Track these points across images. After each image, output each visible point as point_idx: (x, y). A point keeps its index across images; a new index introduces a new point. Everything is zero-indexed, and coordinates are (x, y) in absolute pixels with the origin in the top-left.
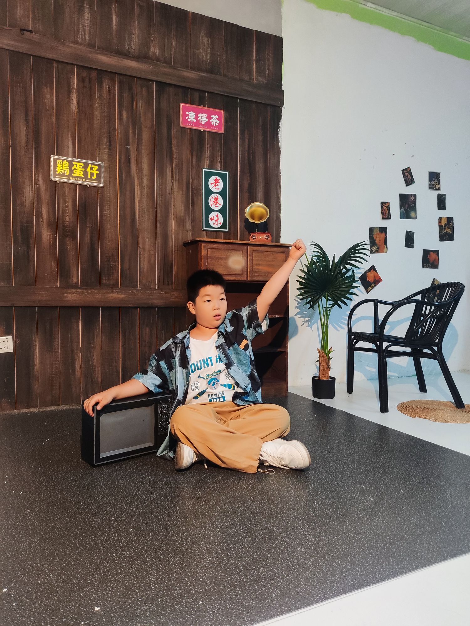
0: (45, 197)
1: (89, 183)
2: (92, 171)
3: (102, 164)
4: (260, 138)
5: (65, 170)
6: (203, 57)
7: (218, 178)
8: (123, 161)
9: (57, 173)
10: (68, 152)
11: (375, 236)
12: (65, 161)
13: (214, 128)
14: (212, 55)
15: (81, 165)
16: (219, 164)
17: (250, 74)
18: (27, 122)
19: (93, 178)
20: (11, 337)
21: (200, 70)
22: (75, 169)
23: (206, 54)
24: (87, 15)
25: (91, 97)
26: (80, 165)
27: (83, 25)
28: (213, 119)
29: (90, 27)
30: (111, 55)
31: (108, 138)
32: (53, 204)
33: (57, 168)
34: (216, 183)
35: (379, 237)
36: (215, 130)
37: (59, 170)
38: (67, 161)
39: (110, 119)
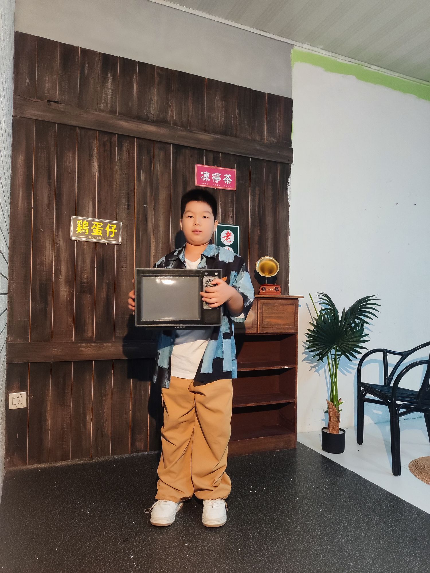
0: (64, 255)
1: (107, 241)
2: (110, 230)
3: (120, 223)
4: (270, 193)
5: (84, 230)
6: (218, 119)
7: (230, 232)
8: (140, 219)
9: (77, 232)
10: (88, 212)
12: (85, 221)
13: (227, 186)
14: (226, 118)
15: (100, 225)
16: (231, 219)
17: (262, 135)
18: (50, 184)
19: (111, 236)
20: (25, 393)
21: (215, 132)
22: (94, 228)
23: (221, 117)
24: (110, 85)
25: (111, 161)
26: (99, 225)
27: (106, 94)
28: (226, 178)
29: (112, 95)
30: (131, 121)
31: (127, 198)
32: (72, 261)
33: (77, 228)
34: (228, 236)
36: (227, 187)
37: (79, 230)
38: (87, 221)
39: (129, 180)
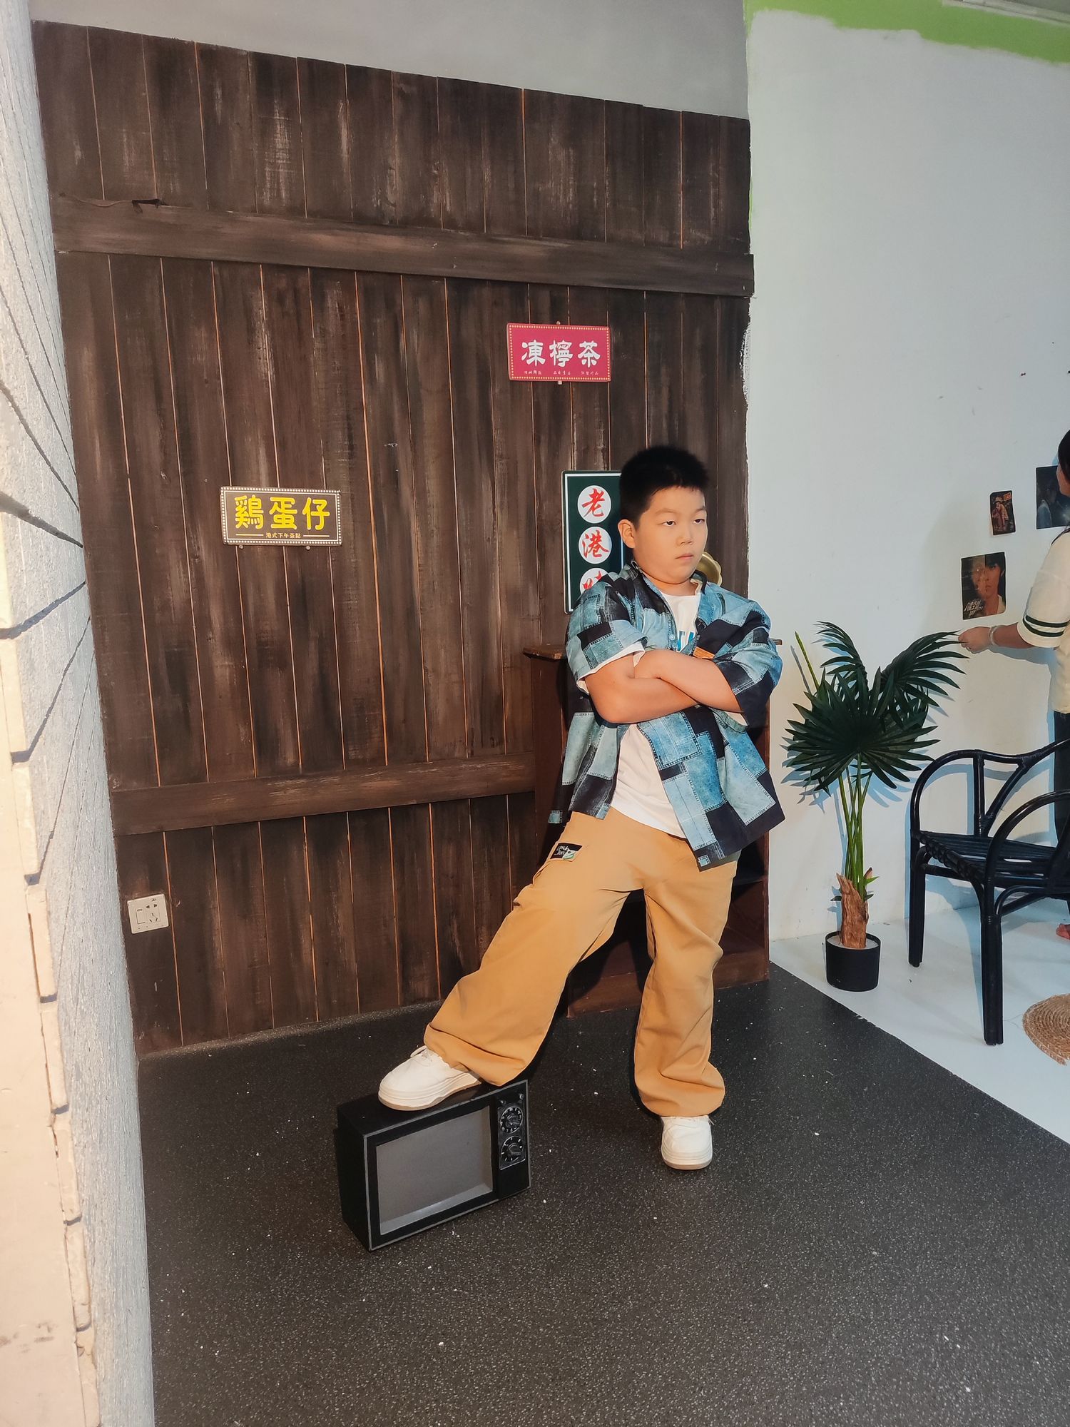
0: (214, 583)
1: (308, 542)
2: (314, 513)
3: (336, 493)
4: (698, 379)
5: (253, 518)
6: (558, 198)
7: (599, 489)
8: (381, 480)
9: (238, 526)
10: (258, 473)
11: (975, 578)
12: (254, 496)
13: (587, 373)
14: (579, 191)
15: (290, 503)
16: (600, 456)
17: (671, 224)
18: (162, 414)
19: (317, 528)
20: (162, 896)
21: (551, 234)
22: (276, 513)
23: (565, 190)
24: (281, 140)
25: (301, 337)
26: (286, 503)
27: (274, 165)
28: (586, 350)
29: (289, 167)
30: (342, 229)
31: (346, 430)
32: (234, 597)
33: (237, 515)
34: (595, 501)
35: (986, 578)
36: (590, 376)
37: (241, 521)
38: (258, 496)
39: (348, 383)
